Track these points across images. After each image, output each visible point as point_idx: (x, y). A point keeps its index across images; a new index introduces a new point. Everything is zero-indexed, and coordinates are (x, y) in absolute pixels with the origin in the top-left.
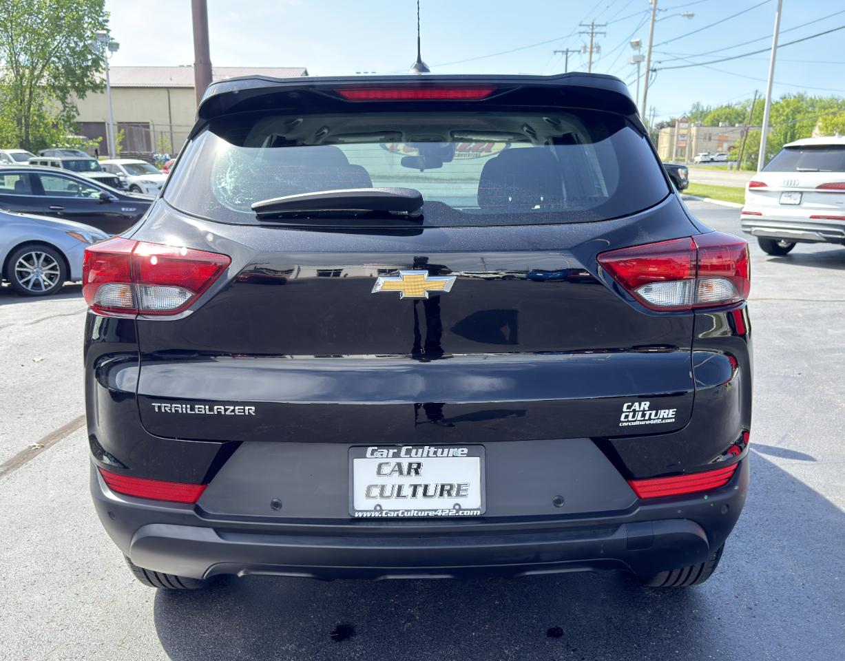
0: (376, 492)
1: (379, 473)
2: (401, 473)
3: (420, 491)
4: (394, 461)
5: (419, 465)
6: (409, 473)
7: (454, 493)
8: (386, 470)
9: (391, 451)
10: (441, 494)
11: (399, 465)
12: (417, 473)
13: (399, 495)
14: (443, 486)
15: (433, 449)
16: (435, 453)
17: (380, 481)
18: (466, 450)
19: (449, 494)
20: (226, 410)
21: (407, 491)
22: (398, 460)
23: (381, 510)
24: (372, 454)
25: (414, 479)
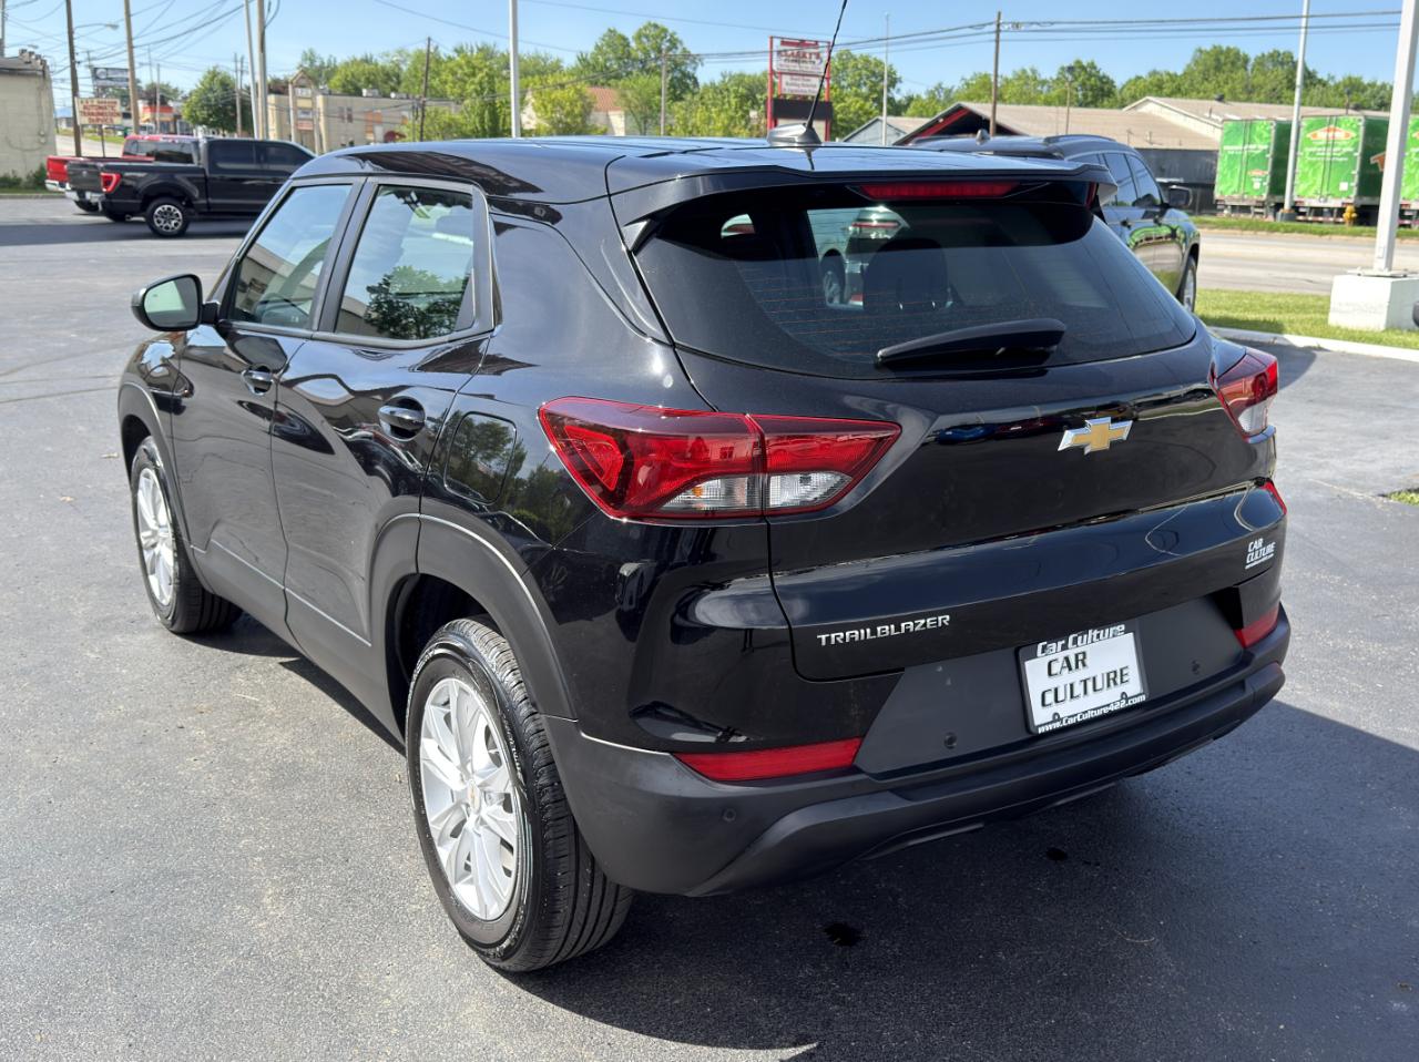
0: (1050, 698)
1: (1050, 674)
2: (1070, 669)
3: (1090, 684)
4: (1061, 656)
5: (1084, 653)
6: (1077, 667)
7: (1118, 680)
8: (1056, 668)
9: (1060, 643)
10: (1109, 685)
11: (1067, 659)
12: (1084, 665)
13: (1072, 697)
14: (1108, 675)
15: (1096, 632)
16: (1098, 636)
17: (1051, 683)
18: (1123, 627)
19: (1115, 683)
20: (915, 625)
21: (1079, 689)
22: (1066, 653)
23: (1060, 720)
24: (1043, 652)
25: (1082, 673)
